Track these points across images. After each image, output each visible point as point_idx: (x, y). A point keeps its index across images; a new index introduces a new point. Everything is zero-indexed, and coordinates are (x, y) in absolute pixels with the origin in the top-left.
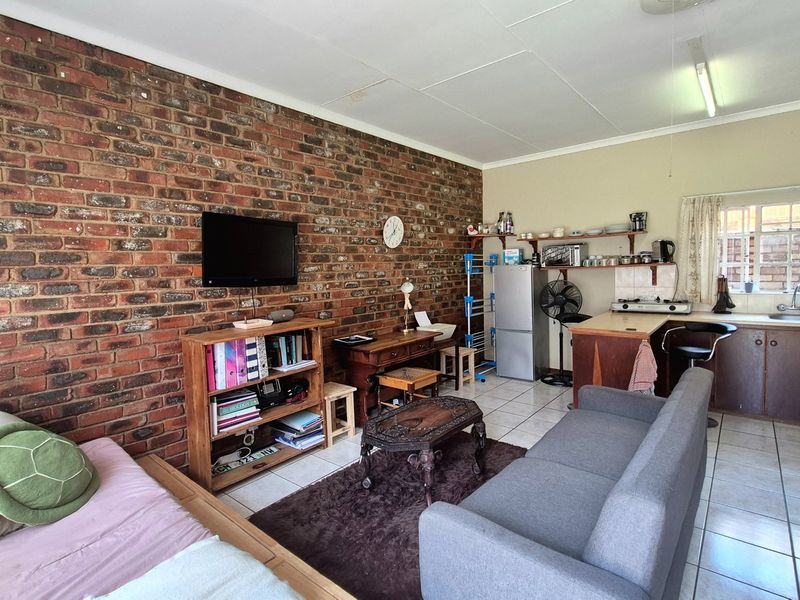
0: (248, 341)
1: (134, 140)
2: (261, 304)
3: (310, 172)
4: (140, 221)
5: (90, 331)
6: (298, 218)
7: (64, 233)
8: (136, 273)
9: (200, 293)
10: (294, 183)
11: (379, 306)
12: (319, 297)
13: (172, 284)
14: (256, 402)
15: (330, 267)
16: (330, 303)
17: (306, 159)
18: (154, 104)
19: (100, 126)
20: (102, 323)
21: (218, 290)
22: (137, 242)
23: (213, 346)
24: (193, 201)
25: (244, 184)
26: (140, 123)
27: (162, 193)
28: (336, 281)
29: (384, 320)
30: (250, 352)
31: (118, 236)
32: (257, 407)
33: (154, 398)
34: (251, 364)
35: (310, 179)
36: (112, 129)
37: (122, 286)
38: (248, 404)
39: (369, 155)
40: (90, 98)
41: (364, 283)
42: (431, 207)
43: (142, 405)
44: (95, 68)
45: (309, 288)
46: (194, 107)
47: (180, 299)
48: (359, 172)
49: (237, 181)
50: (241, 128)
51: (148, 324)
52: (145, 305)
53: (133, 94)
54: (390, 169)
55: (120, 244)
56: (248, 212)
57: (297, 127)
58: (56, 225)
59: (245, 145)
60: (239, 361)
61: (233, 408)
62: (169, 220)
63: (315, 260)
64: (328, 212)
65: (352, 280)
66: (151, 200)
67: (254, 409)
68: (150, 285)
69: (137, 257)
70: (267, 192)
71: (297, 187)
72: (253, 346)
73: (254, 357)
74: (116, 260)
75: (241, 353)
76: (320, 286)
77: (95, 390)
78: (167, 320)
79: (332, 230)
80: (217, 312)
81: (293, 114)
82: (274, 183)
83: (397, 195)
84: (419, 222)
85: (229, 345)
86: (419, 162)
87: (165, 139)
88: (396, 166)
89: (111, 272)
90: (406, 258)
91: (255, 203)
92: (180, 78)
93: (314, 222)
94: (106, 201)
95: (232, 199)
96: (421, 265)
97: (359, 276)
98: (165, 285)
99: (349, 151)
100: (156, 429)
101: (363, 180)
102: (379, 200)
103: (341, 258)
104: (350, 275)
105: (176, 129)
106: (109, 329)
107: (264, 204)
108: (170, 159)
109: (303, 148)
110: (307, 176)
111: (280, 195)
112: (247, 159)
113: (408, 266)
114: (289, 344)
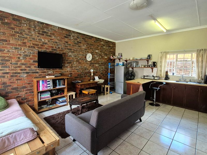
1: (23, 35)
2: (53, 73)
3: (67, 42)
4: (24, 53)
5: (12, 76)
6: (64, 53)
7: (6, 55)
8: (23, 64)
9: (38, 69)
10: (63, 45)
11: (85, 75)
12: (69, 71)
13: (31, 67)
14: (50, 94)
15: (72, 65)
16: (72, 73)
17: (66, 40)
18: (28, 27)
19: (15, 32)
20: (15, 75)
21: (43, 69)
22: (23, 57)
23: (39, 81)
24: (37, 49)
25: (50, 45)
26: (24, 31)
27: (29, 47)
28: (73, 68)
29: (86, 78)
30: (48, 83)
31: (19, 56)
32: (50, 95)
33: (26, 92)
34: (48, 85)
35: (67, 44)
36: (18, 33)
37: (19, 67)
38: (48, 94)
39: (83, 39)
40: (12, 26)
41: (81, 69)
42: (100, 51)
43: (24, 93)
44: (14, 19)
45: (66, 69)
46: (37, 28)
47: (33, 70)
48: (80, 43)
49: (48, 44)
50: (49, 32)
51: (25, 75)
52: (25, 71)
53: (23, 25)
54: (89, 42)
55: (19, 58)
56: (50, 52)
57: (64, 32)
58: (4, 53)
59: (50, 36)
60: (45, 85)
61: (44, 95)
62: (31, 53)
63: (68, 63)
64: (72, 52)
65: (77, 68)
66: (26, 49)
67: (49, 96)
68: (26, 67)
69: (23, 61)
70: (56, 47)
71: (63, 46)
72: (49, 81)
73: (49, 84)
74: (18, 61)
75: (46, 83)
76: (69, 69)
77: (13, 89)
78: (30, 75)
79: (73, 56)
80: (42, 74)
81: (63, 29)
82: (57, 45)
83: (91, 48)
84: (97, 55)
85: (43, 81)
86: (97, 40)
87: (30, 35)
88: (90, 41)
89: (17, 64)
90: (93, 63)
91: (52, 50)
92: (34, 21)
93: (68, 54)
94: (16, 48)
95: (46, 48)
96: (97, 65)
97: (79, 67)
98: (30, 67)
99: (78, 38)
100: (27, 98)
101: (82, 45)
102: (85, 49)
103: (75, 63)
104: (77, 67)
105: (33, 33)
106: (16, 76)
107: (55, 50)
108: (31, 39)
109: (65, 37)
111: (59, 48)
112: (50, 39)
113: (93, 65)
114: (59, 82)
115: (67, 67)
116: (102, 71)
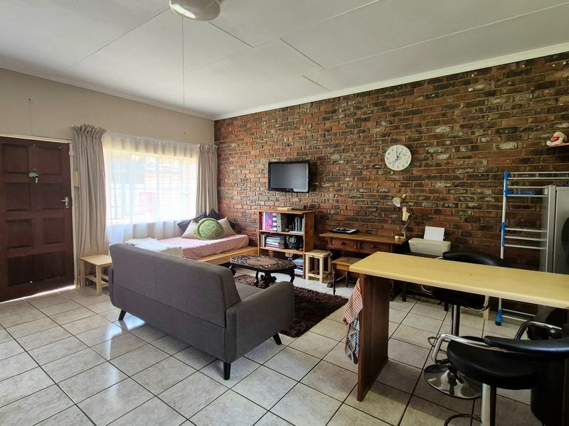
0: (274, 214)
1: (262, 140)
3: (328, 131)
4: (262, 167)
6: (320, 158)
10: (319, 139)
11: (380, 215)
12: (331, 201)
14: (279, 241)
15: (339, 184)
16: (338, 206)
17: (328, 124)
19: (254, 139)
23: (263, 213)
24: (276, 157)
25: (295, 146)
26: (263, 133)
27: (268, 156)
28: (343, 193)
29: (386, 226)
34: (274, 224)
35: (328, 135)
36: (257, 138)
38: (276, 241)
39: (376, 105)
40: (253, 131)
41: (368, 196)
42: (462, 126)
44: (254, 121)
45: (325, 196)
46: (279, 120)
48: (367, 120)
49: (292, 145)
50: (295, 121)
54: (399, 107)
56: (295, 159)
57: (322, 109)
59: (296, 128)
60: (270, 222)
61: (270, 240)
63: (329, 181)
64: (339, 152)
65: (354, 193)
66: (264, 160)
67: (277, 244)
70: (305, 147)
71: (321, 141)
72: (276, 217)
73: (276, 222)
75: (271, 218)
76: (331, 195)
79: (342, 162)
81: (320, 102)
82: (308, 142)
83: (407, 127)
84: (441, 144)
86: (445, 87)
87: (269, 136)
90: (419, 178)
91: (298, 154)
92: (275, 111)
93: (330, 158)
94: (255, 162)
95: (290, 154)
96: (440, 185)
97: (361, 191)
99: (358, 108)
101: (369, 124)
102: (384, 135)
103: (348, 179)
104: (354, 190)
105: (273, 131)
107: (302, 154)
108: (271, 143)
109: (325, 119)
110: (327, 133)
111: (311, 148)
112: (297, 134)
113: (421, 185)
114: (297, 221)
115: (328, 190)
116: (473, 208)
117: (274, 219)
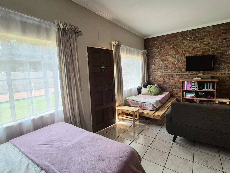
0: (192, 82)
1: (178, 46)
2: (204, 75)
4: (177, 60)
5: (169, 77)
7: (167, 63)
8: (176, 68)
9: (188, 72)
10: (219, 44)
12: (227, 74)
13: (182, 70)
14: (195, 95)
17: (225, 36)
18: (182, 38)
19: (172, 46)
21: (192, 71)
22: (176, 63)
23: (185, 81)
24: (188, 54)
25: (201, 48)
26: (179, 43)
27: (181, 54)
31: (174, 62)
32: (195, 96)
33: (177, 89)
34: (193, 86)
35: (225, 41)
36: (174, 46)
37: (174, 70)
38: (192, 94)
40: (171, 42)
43: (176, 90)
44: (172, 37)
46: (189, 36)
47: (183, 73)
49: (199, 48)
50: (201, 36)
51: (177, 77)
52: (177, 73)
53: (178, 38)
55: (174, 64)
56: (201, 54)
57: (221, 28)
58: (165, 62)
59: (202, 39)
60: (190, 85)
61: (189, 94)
62: (182, 59)
66: (179, 56)
67: (194, 96)
68: (178, 70)
69: (176, 66)
70: (208, 49)
71: (220, 44)
72: (194, 83)
74: (173, 66)
77: (169, 85)
78: (181, 76)
80: (191, 76)
82: (211, 46)
85: (188, 82)
87: (183, 44)
89: (172, 68)
91: (203, 52)
92: (187, 31)
93: (226, 53)
94: (172, 57)
95: (197, 52)
98: (181, 70)
100: (177, 94)
105: (185, 42)
106: (171, 77)
107: (206, 51)
108: (183, 48)
109: (223, 33)
110: (224, 40)
111: (212, 48)
112: (202, 42)
114: (207, 85)
115: (224, 68)
117: (193, 84)
